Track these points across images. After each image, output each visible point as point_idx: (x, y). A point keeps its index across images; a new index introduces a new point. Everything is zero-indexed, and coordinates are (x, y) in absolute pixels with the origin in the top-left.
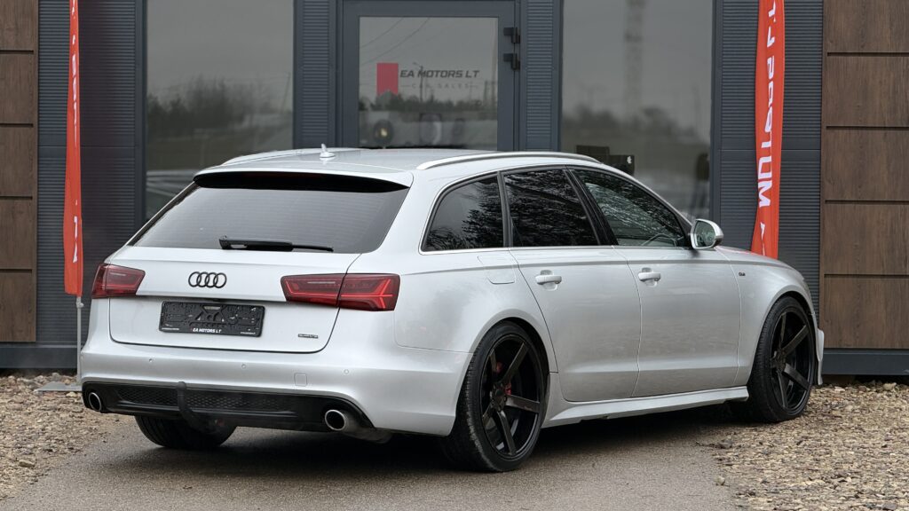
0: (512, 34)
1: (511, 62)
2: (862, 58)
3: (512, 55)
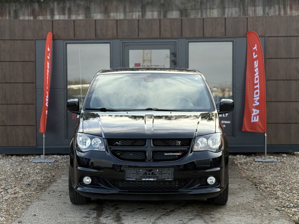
0: (173, 55)
1: (174, 62)
2: (277, 60)
3: (174, 60)
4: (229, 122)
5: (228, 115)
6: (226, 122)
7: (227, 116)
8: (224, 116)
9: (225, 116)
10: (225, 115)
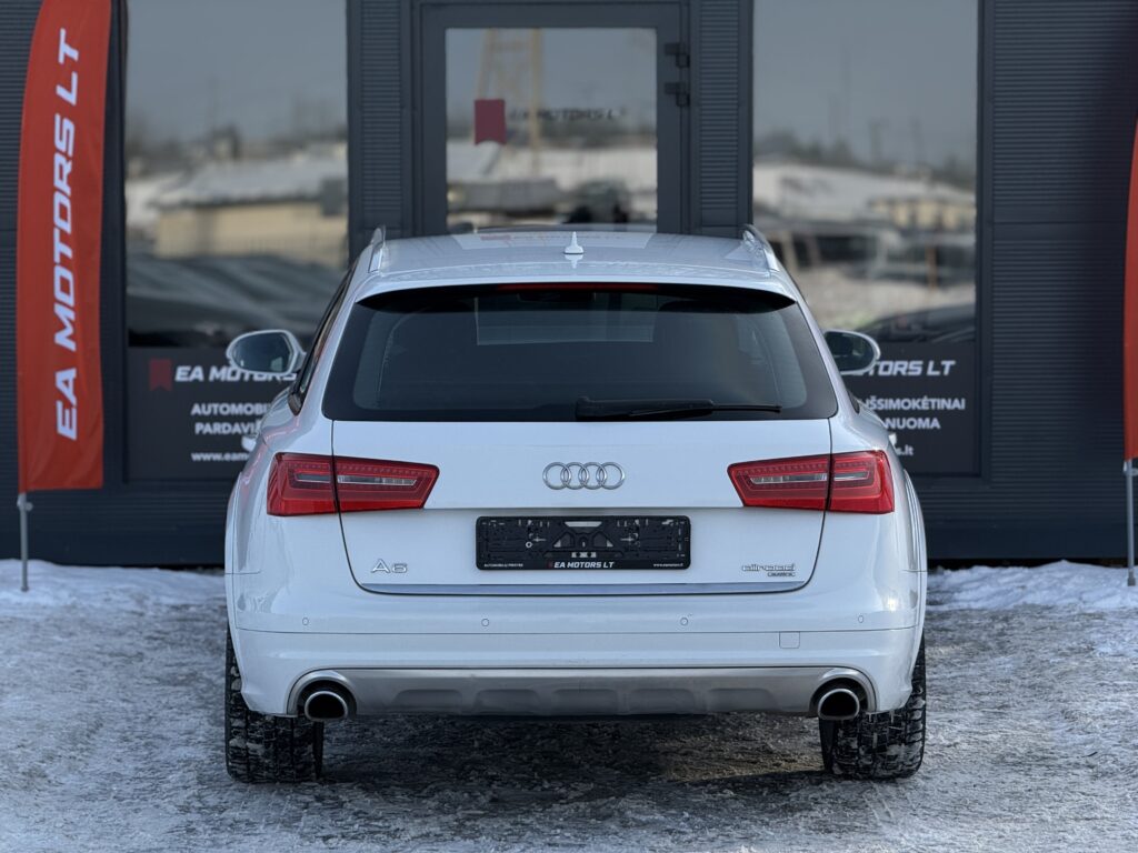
0: (675, 54)
1: (676, 94)
3: (677, 85)
4: (959, 404)
5: (952, 367)
6: (943, 404)
7: (946, 372)
8: (930, 372)
9: (937, 373)
10: (942, 368)
